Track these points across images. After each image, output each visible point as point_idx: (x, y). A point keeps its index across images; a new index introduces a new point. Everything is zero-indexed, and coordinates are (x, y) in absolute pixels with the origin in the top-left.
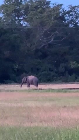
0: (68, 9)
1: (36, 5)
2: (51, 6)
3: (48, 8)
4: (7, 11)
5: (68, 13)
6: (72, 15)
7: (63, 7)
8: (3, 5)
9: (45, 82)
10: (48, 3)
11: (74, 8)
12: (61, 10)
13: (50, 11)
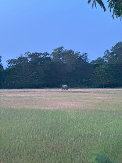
0: (82, 55)
1: (68, 52)
2: (75, 53)
3: (73, 54)
4: (55, 55)
5: (82, 56)
6: (84, 57)
7: (80, 54)
8: (53, 52)
9: (70, 87)
10: (73, 52)
11: (85, 54)
12: (79, 55)
13: (74, 56)
